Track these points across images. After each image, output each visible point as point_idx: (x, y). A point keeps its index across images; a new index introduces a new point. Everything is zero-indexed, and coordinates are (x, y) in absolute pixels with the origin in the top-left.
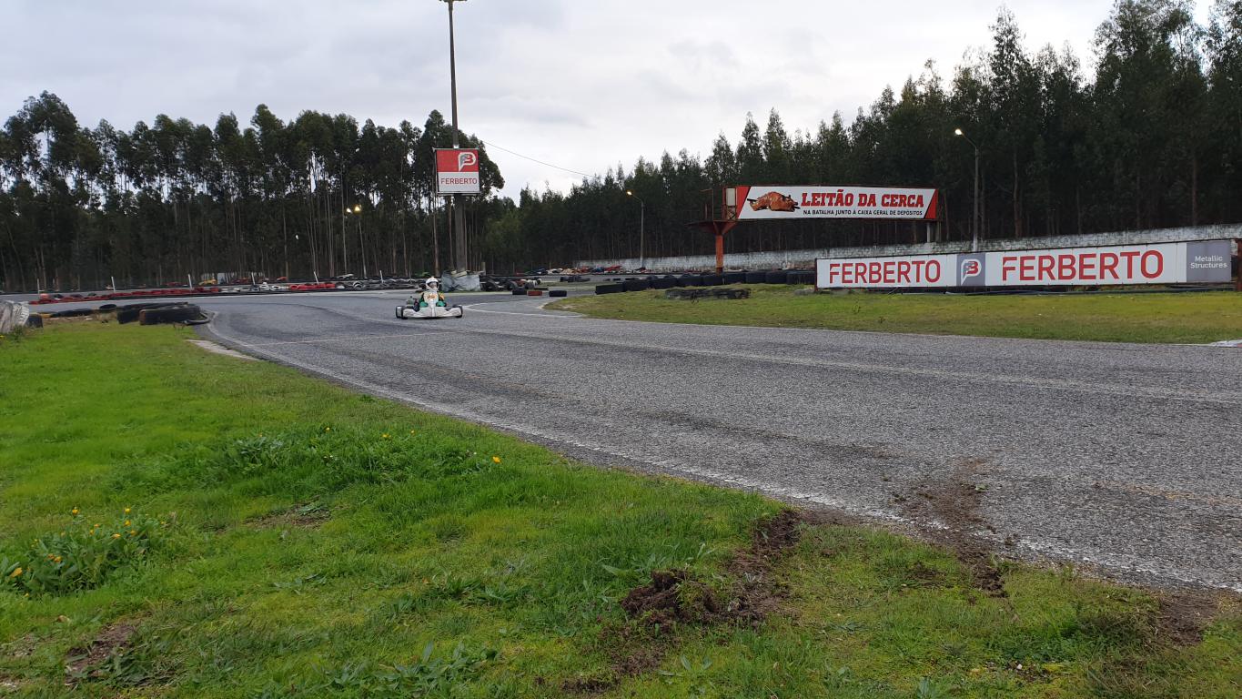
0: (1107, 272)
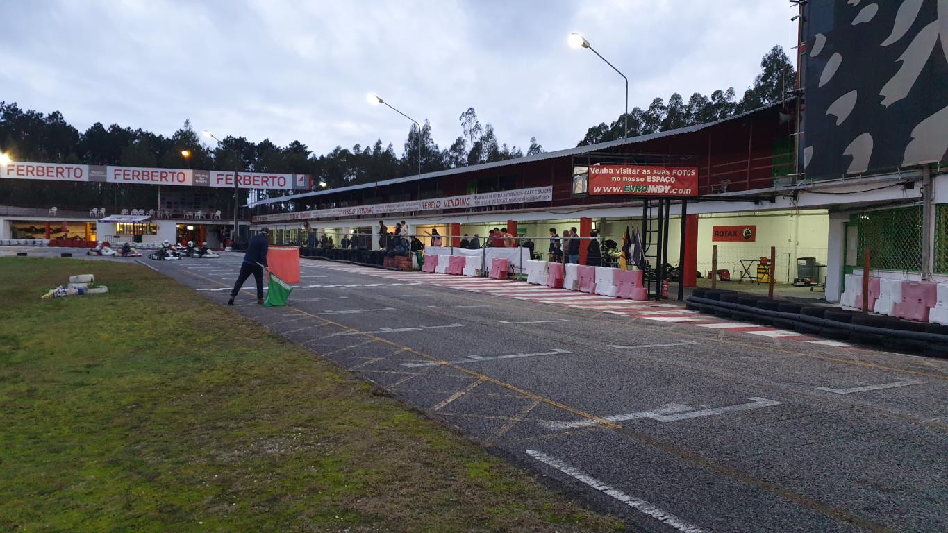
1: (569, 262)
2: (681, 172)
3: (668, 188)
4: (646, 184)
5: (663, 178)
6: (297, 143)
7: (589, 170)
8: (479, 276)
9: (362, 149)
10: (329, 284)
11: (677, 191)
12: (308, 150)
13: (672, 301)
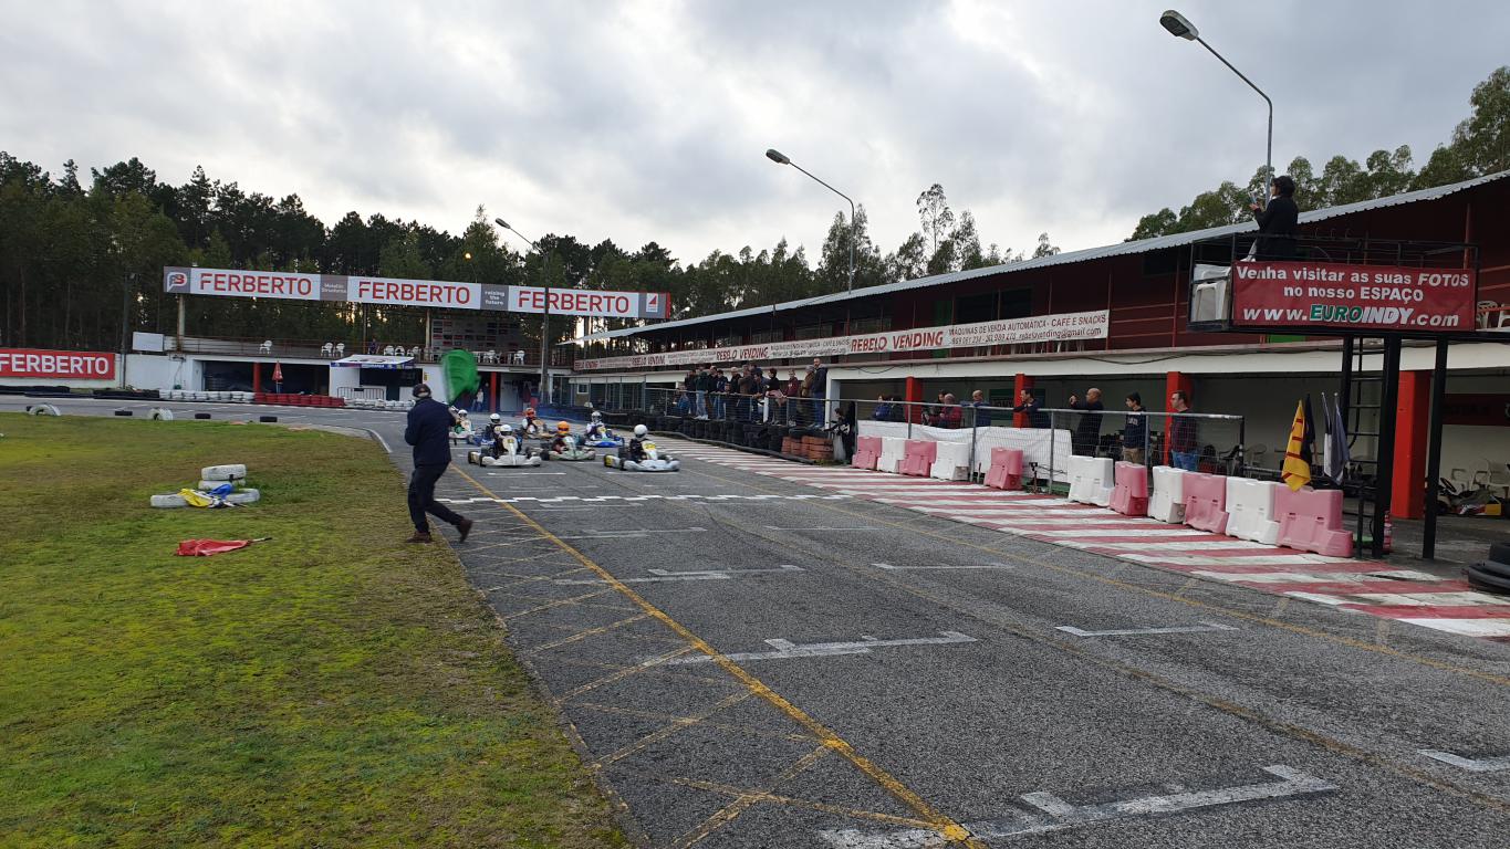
1: (1161, 464)
2: (1435, 280)
3: (1406, 314)
4: (1360, 304)
5: (1396, 290)
6: (653, 245)
7: (1234, 272)
8: (962, 482)
9: (755, 254)
10: (677, 492)
11: (1428, 320)
12: (671, 257)
13: (1412, 562)
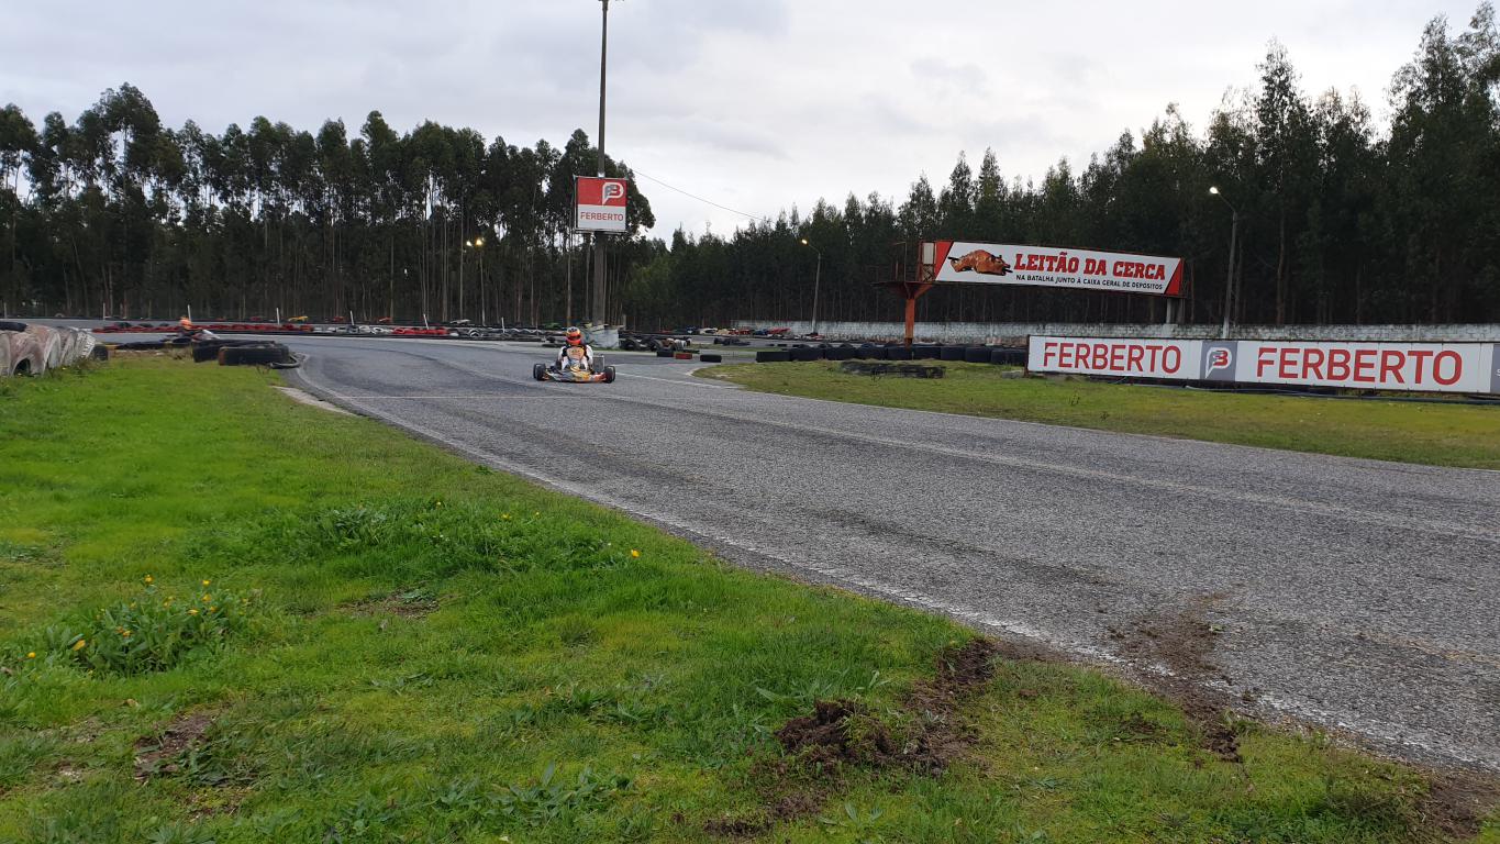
0: (1389, 373)
